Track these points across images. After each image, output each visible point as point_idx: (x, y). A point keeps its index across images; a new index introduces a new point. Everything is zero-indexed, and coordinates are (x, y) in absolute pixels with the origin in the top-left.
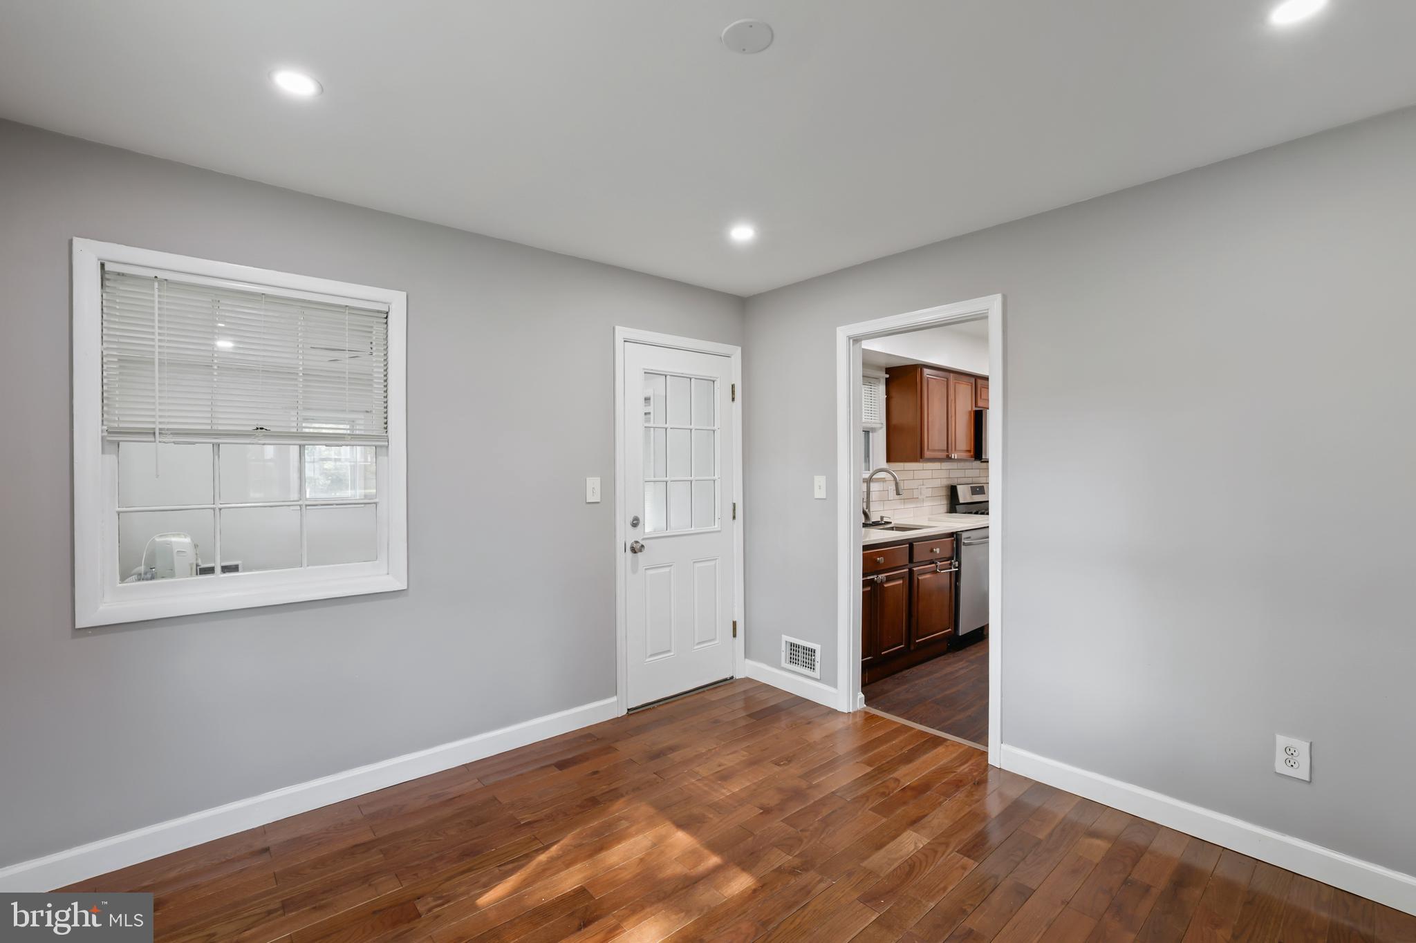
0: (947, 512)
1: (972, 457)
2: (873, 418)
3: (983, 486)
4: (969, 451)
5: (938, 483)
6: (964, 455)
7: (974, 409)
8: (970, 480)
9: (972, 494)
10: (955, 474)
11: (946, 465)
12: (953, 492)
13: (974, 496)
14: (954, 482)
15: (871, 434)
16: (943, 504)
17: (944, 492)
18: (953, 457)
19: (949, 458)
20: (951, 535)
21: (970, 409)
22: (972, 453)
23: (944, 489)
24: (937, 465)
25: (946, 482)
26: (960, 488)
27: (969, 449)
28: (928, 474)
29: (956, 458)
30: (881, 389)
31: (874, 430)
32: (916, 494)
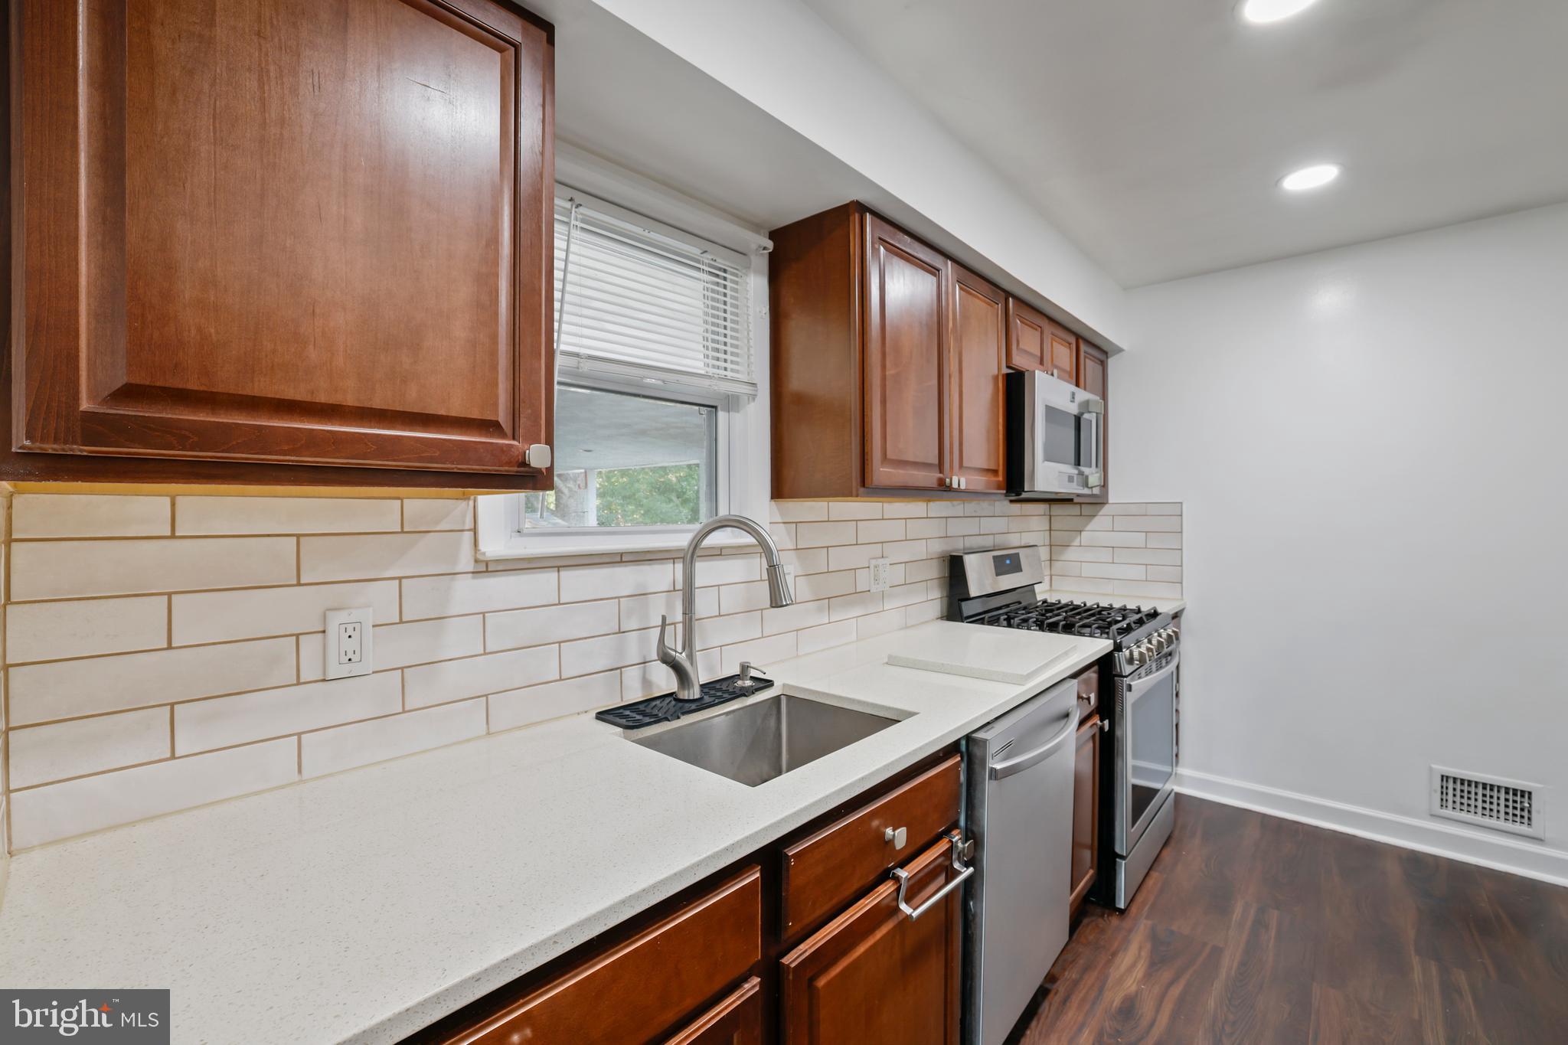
0: (942, 618)
1: (999, 488)
2: (728, 365)
3: (1018, 554)
4: (995, 472)
5: (920, 550)
6: (979, 482)
7: (1005, 371)
8: (988, 542)
9: (997, 574)
10: (957, 528)
11: (939, 507)
12: (954, 569)
13: (1001, 578)
14: (956, 546)
15: (722, 415)
16: (933, 599)
17: (934, 572)
18: (955, 485)
19: (944, 488)
20: (952, 749)
21: (996, 372)
22: (1001, 478)
23: (935, 563)
24: (916, 508)
25: (938, 547)
26: (971, 563)
27: (993, 467)
28: (896, 530)
29: (963, 487)
30: (755, 287)
31: (732, 403)
32: (864, 581)
